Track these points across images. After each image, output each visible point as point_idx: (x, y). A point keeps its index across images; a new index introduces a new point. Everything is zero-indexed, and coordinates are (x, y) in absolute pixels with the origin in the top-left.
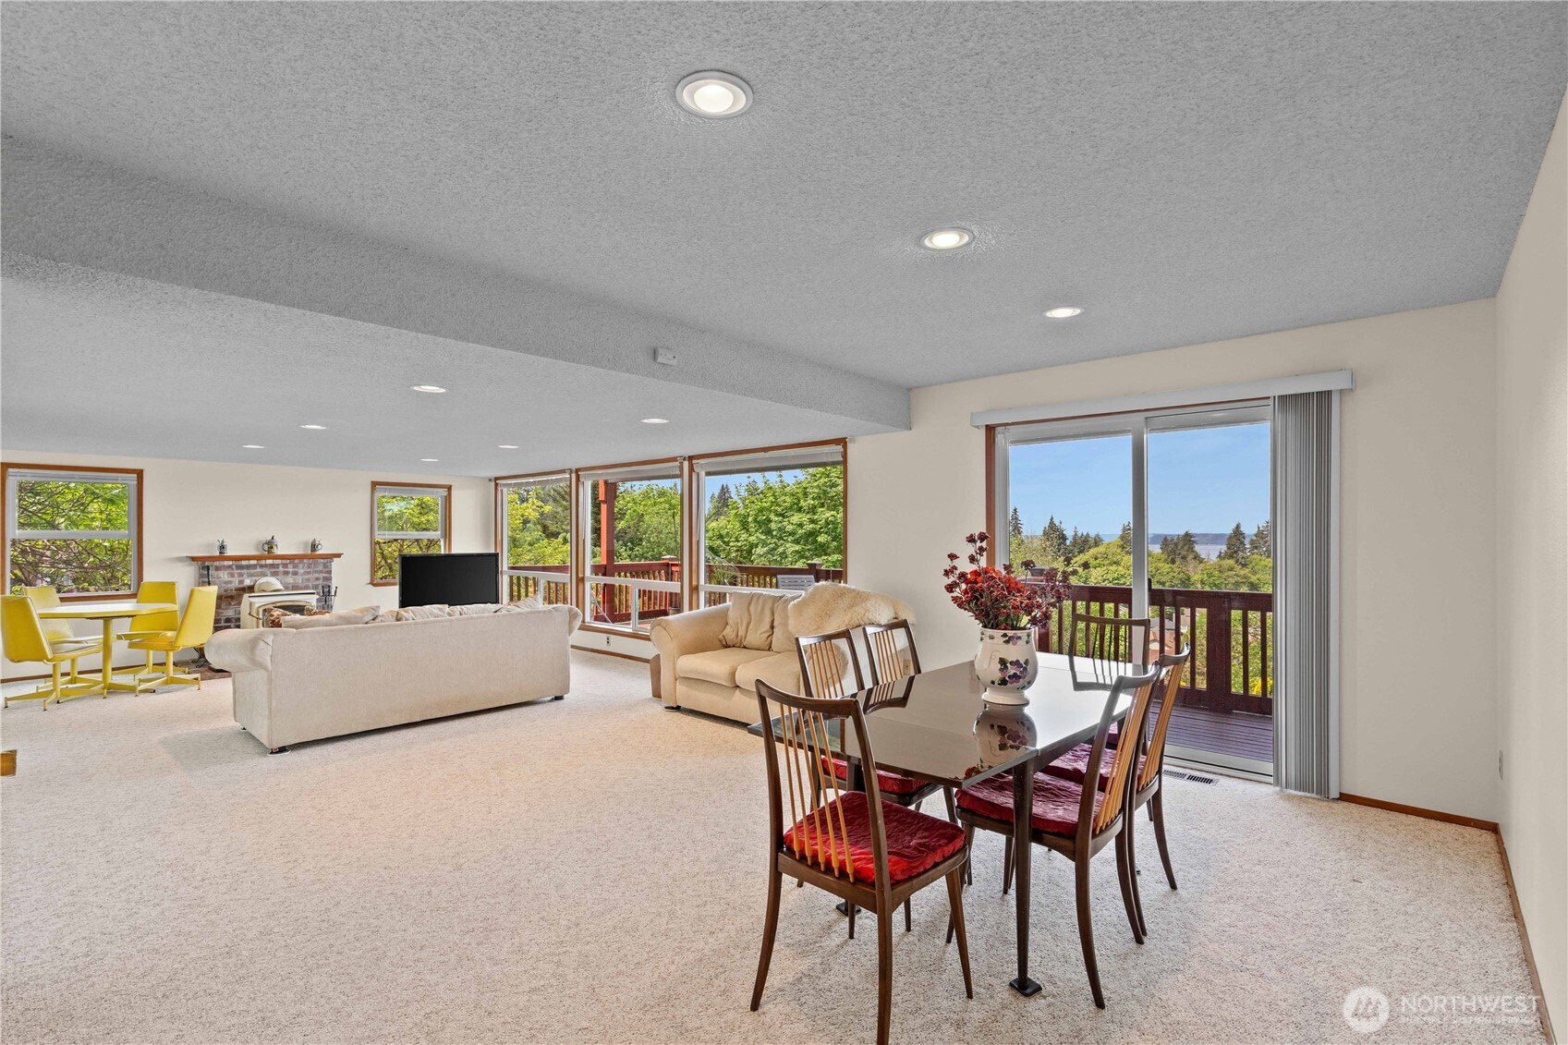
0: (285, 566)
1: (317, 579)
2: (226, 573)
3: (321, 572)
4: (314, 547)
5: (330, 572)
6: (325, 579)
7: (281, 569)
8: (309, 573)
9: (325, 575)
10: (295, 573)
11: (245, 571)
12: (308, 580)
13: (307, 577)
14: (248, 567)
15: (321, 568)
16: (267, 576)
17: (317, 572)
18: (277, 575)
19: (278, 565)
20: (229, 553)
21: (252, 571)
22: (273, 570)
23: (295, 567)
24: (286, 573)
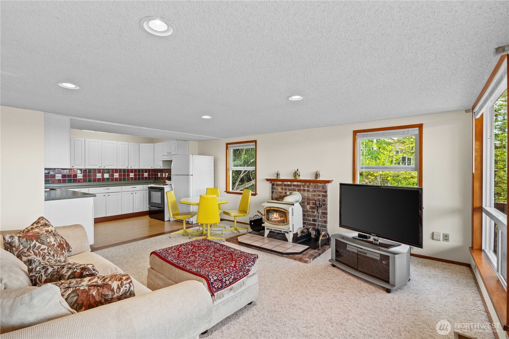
0: (304, 186)
1: (319, 195)
2: (280, 187)
3: (321, 191)
4: (317, 175)
5: (326, 192)
6: (323, 196)
7: (302, 188)
8: (315, 191)
9: (323, 193)
10: (308, 191)
11: (287, 187)
12: (314, 195)
13: (314, 193)
14: (288, 185)
15: (321, 189)
16: (296, 191)
17: (319, 191)
18: (300, 191)
19: (300, 185)
20: (281, 177)
21: (290, 188)
22: (299, 188)
23: (308, 187)
24: (304, 190)
